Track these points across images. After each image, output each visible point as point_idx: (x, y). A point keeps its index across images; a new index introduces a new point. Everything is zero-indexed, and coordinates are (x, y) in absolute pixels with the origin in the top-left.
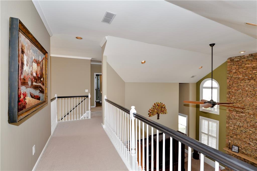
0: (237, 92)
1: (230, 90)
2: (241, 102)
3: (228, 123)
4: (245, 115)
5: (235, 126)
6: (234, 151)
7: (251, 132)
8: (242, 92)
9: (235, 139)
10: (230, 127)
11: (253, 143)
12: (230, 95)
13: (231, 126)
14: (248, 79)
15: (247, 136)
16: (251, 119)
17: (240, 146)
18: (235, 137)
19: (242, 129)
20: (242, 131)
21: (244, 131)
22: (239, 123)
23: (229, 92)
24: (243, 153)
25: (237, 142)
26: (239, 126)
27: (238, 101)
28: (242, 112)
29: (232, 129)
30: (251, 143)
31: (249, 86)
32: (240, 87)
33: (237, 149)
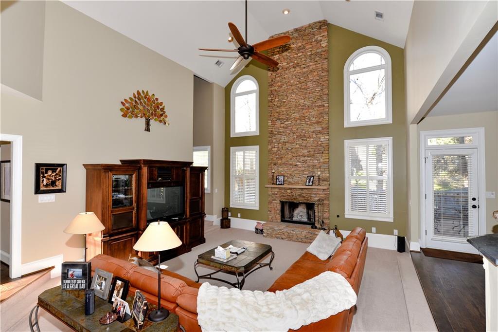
0: (281, 89)
1: (272, 89)
2: (286, 103)
3: (271, 143)
4: (290, 122)
5: (280, 145)
6: (279, 184)
7: (298, 146)
8: (286, 88)
9: (280, 165)
10: (273, 149)
11: (300, 162)
12: (272, 96)
13: (275, 147)
14: (293, 67)
15: (293, 155)
16: (297, 127)
17: (286, 174)
18: (280, 161)
19: (288, 145)
20: (288, 149)
21: (290, 148)
22: (284, 138)
23: (272, 92)
24: (290, 183)
25: (282, 169)
26: (284, 143)
27: (282, 104)
28: (287, 120)
29: (275, 151)
30: (298, 163)
31: (294, 77)
32: (284, 81)
33: (283, 180)
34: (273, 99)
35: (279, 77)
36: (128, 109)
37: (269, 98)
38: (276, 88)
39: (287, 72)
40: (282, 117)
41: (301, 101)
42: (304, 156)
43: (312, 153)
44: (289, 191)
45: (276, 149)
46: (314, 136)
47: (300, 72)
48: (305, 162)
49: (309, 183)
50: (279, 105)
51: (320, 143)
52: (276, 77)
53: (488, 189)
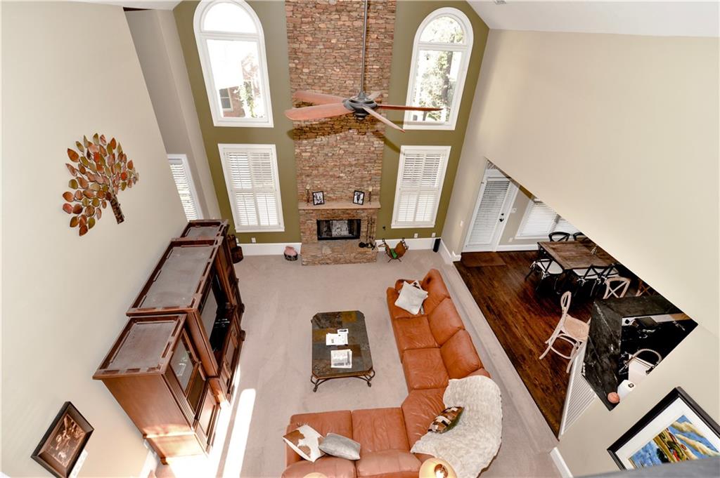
0: (314, 51)
2: (322, 81)
3: (300, 145)
5: (315, 148)
6: (317, 204)
7: (342, 152)
8: (324, 51)
9: (316, 176)
10: (304, 154)
11: (345, 173)
12: (297, 61)
13: (306, 152)
14: (337, 11)
15: (336, 163)
16: (342, 123)
17: (326, 189)
18: (315, 172)
19: (326, 150)
20: (327, 155)
21: (330, 154)
22: (321, 139)
23: (296, 53)
26: (322, 147)
27: (316, 81)
29: (307, 158)
30: (341, 175)
31: (338, 34)
32: (319, 36)
33: (322, 197)
34: (298, 67)
35: (308, 23)
36: (78, 210)
37: (291, 65)
38: (304, 46)
39: (324, 17)
41: (349, 82)
42: (351, 165)
43: (362, 162)
45: (309, 154)
47: (349, 26)
48: (351, 172)
49: (358, 200)
50: (310, 81)
51: (372, 149)
52: (302, 23)
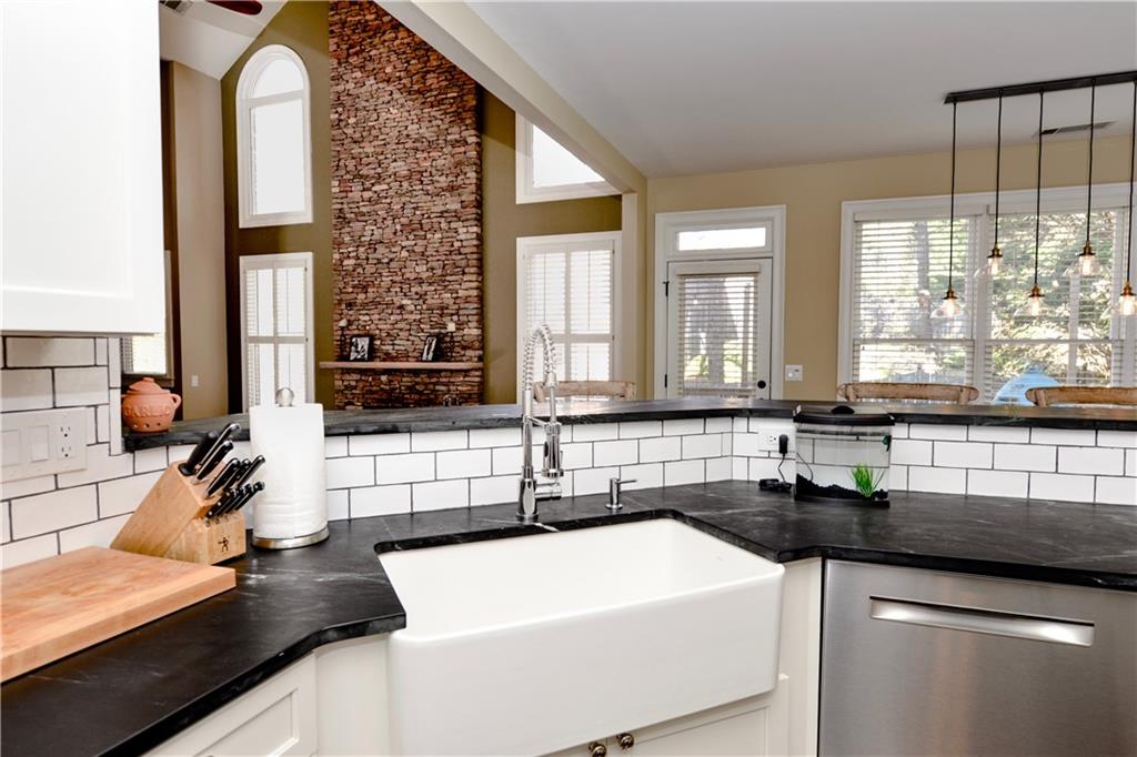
0: (363, 90)
1: (341, 88)
2: (374, 132)
3: (339, 244)
4: (385, 187)
5: (361, 249)
6: (356, 360)
7: (404, 254)
8: (375, 87)
9: (363, 306)
10: (346, 262)
11: (411, 298)
12: (340, 110)
13: (349, 257)
15: (394, 278)
16: (404, 199)
17: (377, 332)
18: (361, 297)
19: (379, 252)
20: (380, 261)
21: (386, 260)
22: (370, 232)
23: (339, 99)
24: (388, 357)
25: (367, 318)
26: (372, 246)
27: (365, 134)
28: (379, 178)
29: (351, 268)
30: (405, 302)
31: (393, 57)
32: (370, 66)
33: (366, 347)
34: (342, 117)
35: (356, 54)
37: (332, 116)
38: (351, 86)
39: (376, 41)
40: (364, 171)
41: (413, 128)
42: (420, 281)
43: (439, 272)
44: (384, 378)
45: (352, 262)
46: (443, 225)
47: (408, 44)
48: (422, 296)
49: (428, 354)
50: (357, 135)
51: (457, 244)
52: (349, 55)
53: (789, 358)
